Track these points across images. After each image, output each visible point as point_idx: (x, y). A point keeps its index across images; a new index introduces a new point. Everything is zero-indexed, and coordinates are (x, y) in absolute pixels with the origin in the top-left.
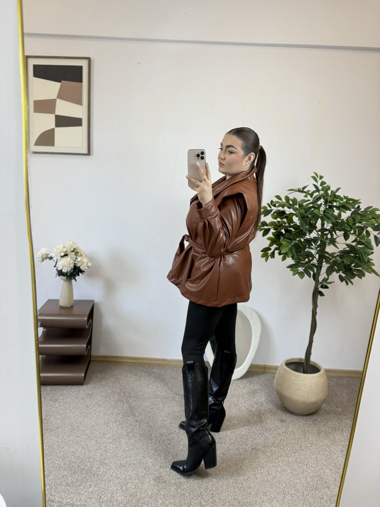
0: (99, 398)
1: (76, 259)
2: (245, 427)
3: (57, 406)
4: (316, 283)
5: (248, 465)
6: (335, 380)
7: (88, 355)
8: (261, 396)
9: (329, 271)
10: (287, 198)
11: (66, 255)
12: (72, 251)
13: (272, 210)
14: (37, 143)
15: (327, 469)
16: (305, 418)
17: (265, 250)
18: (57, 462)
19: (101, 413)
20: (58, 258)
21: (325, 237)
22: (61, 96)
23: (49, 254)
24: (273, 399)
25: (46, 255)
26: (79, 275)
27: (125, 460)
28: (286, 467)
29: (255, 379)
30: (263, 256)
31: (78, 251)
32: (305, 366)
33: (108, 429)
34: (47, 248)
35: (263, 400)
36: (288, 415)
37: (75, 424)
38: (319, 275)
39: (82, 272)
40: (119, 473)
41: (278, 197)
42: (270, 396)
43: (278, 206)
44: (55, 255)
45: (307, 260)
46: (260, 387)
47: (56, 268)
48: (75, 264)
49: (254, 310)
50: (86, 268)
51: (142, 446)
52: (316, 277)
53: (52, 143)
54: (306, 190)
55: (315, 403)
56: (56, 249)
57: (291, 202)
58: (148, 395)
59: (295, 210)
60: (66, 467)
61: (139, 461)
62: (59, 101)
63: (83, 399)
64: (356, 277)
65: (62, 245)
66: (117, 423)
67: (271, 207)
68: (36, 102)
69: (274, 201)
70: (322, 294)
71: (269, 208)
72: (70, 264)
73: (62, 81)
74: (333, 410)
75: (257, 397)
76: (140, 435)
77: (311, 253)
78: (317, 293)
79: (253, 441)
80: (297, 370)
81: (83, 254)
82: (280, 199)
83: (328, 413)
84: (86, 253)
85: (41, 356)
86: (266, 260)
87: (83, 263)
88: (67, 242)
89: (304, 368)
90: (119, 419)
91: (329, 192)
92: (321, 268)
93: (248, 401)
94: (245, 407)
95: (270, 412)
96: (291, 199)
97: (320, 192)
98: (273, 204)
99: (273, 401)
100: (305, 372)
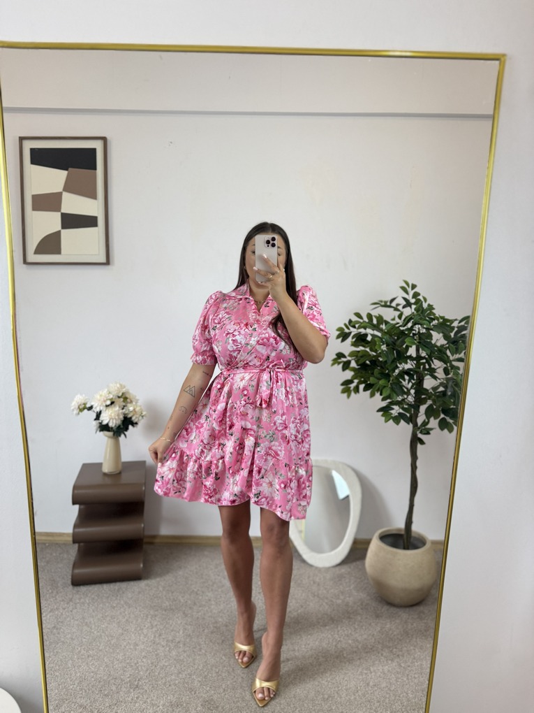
0: (130, 595)
2: (327, 627)
3: (71, 608)
4: (414, 427)
5: (329, 679)
8: (349, 582)
9: (430, 413)
10: (370, 316)
13: (350, 333)
14: (39, 250)
16: (407, 609)
17: (347, 383)
18: (71, 687)
19: (132, 616)
21: (422, 367)
22: (69, 187)
27: (164, 679)
28: (379, 679)
30: (343, 392)
32: (403, 539)
33: (141, 638)
35: (352, 587)
36: (386, 607)
37: (95, 632)
38: (417, 416)
40: (155, 698)
41: (358, 315)
43: (359, 328)
45: (400, 398)
46: (349, 570)
51: (187, 661)
52: (413, 419)
53: (57, 250)
54: (394, 304)
55: (419, 590)
57: (375, 321)
58: (195, 588)
59: (380, 330)
60: (84, 694)
62: (66, 196)
63: (108, 597)
66: (154, 629)
67: (348, 329)
68: (35, 198)
69: (353, 320)
70: (422, 442)
71: (347, 331)
73: (70, 169)
75: (344, 585)
76: (184, 644)
77: (407, 388)
78: (415, 441)
79: (336, 646)
80: (395, 545)
82: (361, 317)
86: (349, 396)
89: (404, 542)
90: (156, 623)
91: (425, 305)
92: (419, 407)
93: (332, 591)
94: (327, 598)
95: (362, 604)
96: (375, 317)
97: (414, 307)
98: (352, 324)
99: (366, 588)
100: (406, 547)
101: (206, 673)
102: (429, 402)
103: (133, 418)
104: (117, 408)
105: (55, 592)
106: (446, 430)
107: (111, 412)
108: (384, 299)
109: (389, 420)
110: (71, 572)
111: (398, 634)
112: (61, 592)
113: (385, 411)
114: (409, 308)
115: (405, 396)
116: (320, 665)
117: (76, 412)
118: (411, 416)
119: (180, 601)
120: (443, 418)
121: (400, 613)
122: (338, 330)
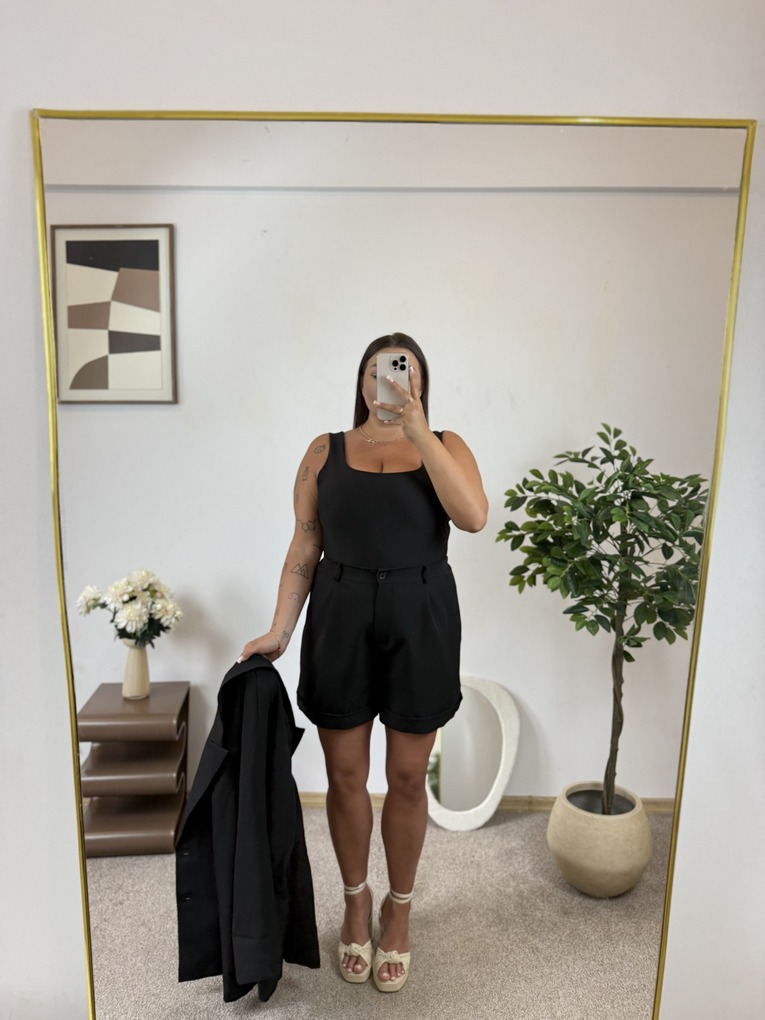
1: (153, 603)
3: (120, 898)
4: (617, 638)
5: (497, 1007)
7: (179, 792)
8: (523, 861)
9: (642, 614)
10: (553, 475)
11: (133, 598)
12: (145, 590)
13: (525, 498)
14: (79, 382)
16: (609, 903)
17: (518, 572)
20: (117, 605)
21: (629, 549)
22: (119, 295)
23: (99, 599)
24: (547, 867)
25: (95, 599)
26: (158, 635)
29: (512, 826)
30: (513, 583)
31: (157, 588)
32: (605, 798)
34: (95, 587)
35: (527, 869)
36: (577, 900)
37: (157, 935)
38: (622, 621)
39: (166, 629)
41: (536, 473)
42: (541, 860)
43: (536, 492)
44: (112, 602)
45: (597, 595)
46: (523, 843)
47: (113, 624)
48: (151, 614)
49: (504, 689)
50: (173, 620)
52: (617, 624)
53: (104, 384)
54: (588, 458)
55: (626, 874)
56: (113, 590)
57: (561, 483)
59: (570, 496)
62: (115, 305)
65: (125, 580)
67: (523, 492)
68: (73, 310)
69: (529, 480)
70: (630, 658)
71: (520, 495)
72: (140, 616)
73: (122, 269)
75: (516, 865)
77: (607, 580)
78: (620, 657)
80: (589, 808)
81: (167, 595)
82: (540, 476)
83: (656, 892)
84: (172, 591)
85: (86, 801)
86: (521, 590)
87: (166, 611)
88: (135, 573)
89: (603, 803)
91: (634, 461)
92: (625, 606)
93: (498, 874)
94: (491, 885)
95: (542, 895)
96: (562, 475)
97: (616, 461)
98: (528, 486)
99: (547, 871)
100: (606, 810)
101: (318, 997)
102: (641, 600)
106: (664, 640)
108: (574, 450)
109: (581, 627)
111: (596, 940)
112: (106, 876)
113: (576, 612)
114: (610, 464)
115: (605, 592)
116: (483, 985)
118: (613, 621)
120: (660, 623)
121: (599, 908)
122: (507, 494)
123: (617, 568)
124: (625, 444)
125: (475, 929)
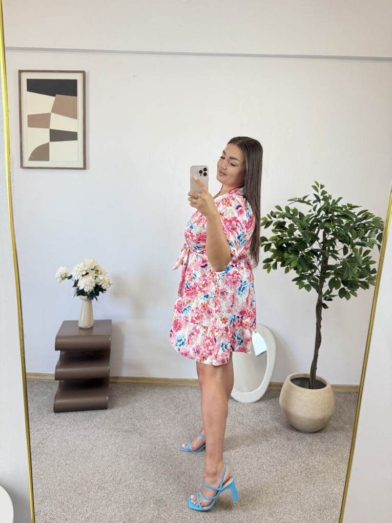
0: (98, 421)
2: (250, 447)
3: (53, 429)
4: (319, 295)
6: (342, 395)
8: (266, 414)
9: (333, 284)
10: (288, 209)
13: (272, 221)
15: (334, 487)
16: (312, 435)
17: (268, 261)
19: (100, 435)
21: (327, 248)
22: (56, 110)
24: (279, 417)
28: (292, 486)
30: (265, 268)
32: (311, 382)
33: (107, 452)
35: (268, 417)
36: (295, 433)
37: (72, 447)
38: (322, 287)
40: (117, 497)
41: (279, 208)
42: (276, 414)
43: (279, 217)
45: (309, 272)
46: (266, 405)
52: (320, 289)
53: (48, 160)
54: (306, 200)
55: (322, 420)
57: (291, 213)
58: (148, 416)
60: (62, 492)
61: (139, 484)
62: (53, 116)
63: (81, 422)
64: (360, 288)
66: (117, 446)
67: (271, 218)
68: (29, 116)
69: (274, 211)
70: (325, 306)
71: (269, 220)
73: (57, 95)
74: (341, 427)
75: (263, 416)
76: (140, 457)
78: (320, 306)
79: (257, 461)
80: (302, 385)
82: (280, 209)
83: (336, 430)
86: (269, 271)
89: (309, 384)
90: (118, 441)
91: (331, 202)
92: (324, 278)
93: (253, 420)
94: (249, 425)
95: (276, 430)
96: (292, 209)
97: (322, 201)
98: (273, 215)
99: (279, 418)
100: (311, 387)
103: (103, 286)
104: (91, 277)
105: (41, 417)
106: (344, 297)
107: (86, 280)
108: (298, 197)
109: (302, 287)
110: (53, 402)
111: (305, 453)
112: (45, 417)
113: (298, 280)
114: (318, 203)
115: (314, 271)
116: (245, 475)
117: (59, 279)
118: (317, 285)
119: (137, 425)
120: (343, 288)
121: (306, 438)
123: (320, 259)
124: (326, 193)
125: (241, 446)
